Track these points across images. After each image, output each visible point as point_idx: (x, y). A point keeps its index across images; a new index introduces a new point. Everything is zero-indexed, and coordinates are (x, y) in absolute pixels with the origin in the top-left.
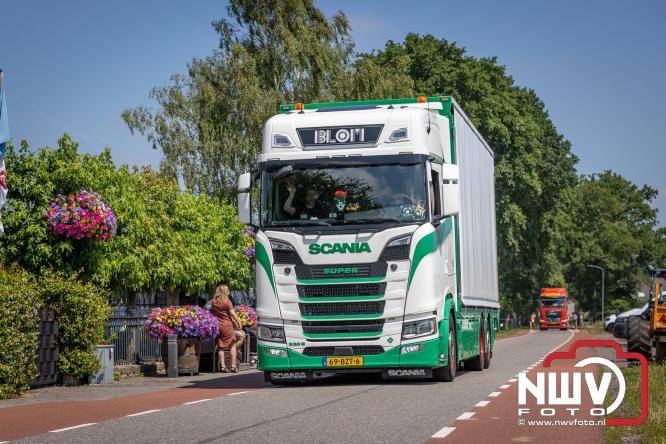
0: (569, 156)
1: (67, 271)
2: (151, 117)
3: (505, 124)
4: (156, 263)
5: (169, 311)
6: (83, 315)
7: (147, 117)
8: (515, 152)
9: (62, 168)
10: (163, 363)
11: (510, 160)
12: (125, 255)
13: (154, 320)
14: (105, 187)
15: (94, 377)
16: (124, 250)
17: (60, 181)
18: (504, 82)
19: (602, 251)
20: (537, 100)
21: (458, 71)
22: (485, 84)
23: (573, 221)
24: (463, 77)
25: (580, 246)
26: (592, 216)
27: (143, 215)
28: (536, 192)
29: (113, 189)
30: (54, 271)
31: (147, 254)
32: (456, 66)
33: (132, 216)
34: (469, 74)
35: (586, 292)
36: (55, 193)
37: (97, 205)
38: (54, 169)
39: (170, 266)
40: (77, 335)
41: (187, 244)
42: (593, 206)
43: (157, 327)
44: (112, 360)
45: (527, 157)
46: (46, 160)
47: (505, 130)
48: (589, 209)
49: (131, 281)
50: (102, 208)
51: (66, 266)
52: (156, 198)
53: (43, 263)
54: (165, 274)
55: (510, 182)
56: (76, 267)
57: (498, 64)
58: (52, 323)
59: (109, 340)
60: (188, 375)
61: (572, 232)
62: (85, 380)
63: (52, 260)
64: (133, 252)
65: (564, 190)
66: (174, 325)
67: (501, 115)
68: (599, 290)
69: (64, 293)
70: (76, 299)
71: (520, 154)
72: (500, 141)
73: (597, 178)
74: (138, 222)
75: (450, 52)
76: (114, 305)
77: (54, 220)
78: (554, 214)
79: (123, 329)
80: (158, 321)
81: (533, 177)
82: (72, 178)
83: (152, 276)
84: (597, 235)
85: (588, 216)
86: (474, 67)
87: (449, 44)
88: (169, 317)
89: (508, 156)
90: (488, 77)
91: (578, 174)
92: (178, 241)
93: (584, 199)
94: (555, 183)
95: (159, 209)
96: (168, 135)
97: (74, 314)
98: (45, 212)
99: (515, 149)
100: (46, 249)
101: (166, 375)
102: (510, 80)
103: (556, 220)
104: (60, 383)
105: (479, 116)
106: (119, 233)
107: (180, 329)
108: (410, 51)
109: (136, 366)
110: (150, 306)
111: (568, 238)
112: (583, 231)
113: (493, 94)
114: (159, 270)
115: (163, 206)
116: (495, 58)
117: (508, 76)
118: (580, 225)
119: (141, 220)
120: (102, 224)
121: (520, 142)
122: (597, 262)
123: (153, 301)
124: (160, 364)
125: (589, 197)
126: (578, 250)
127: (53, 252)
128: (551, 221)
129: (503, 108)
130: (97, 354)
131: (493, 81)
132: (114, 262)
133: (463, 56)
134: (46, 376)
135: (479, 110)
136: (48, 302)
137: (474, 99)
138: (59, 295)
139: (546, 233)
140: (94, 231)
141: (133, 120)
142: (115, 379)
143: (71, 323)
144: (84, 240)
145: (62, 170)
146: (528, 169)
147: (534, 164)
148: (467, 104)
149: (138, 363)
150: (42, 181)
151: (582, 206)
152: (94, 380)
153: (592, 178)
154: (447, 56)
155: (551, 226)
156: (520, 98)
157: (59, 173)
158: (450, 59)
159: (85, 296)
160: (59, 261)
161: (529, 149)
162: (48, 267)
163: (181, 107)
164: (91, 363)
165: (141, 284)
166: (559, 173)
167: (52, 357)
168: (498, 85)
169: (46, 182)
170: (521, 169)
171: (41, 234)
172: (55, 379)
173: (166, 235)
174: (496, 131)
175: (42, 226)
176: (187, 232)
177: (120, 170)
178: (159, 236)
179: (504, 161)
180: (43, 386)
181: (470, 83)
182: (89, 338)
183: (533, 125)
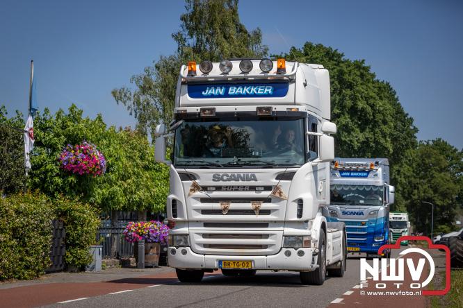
0: (412, 128)
1: (72, 196)
2: (130, 94)
3: (370, 105)
4: (132, 192)
5: (139, 224)
6: (82, 226)
7: (128, 95)
8: (375, 124)
9: (71, 127)
10: (134, 259)
11: (372, 129)
12: (111, 186)
13: (129, 230)
14: (99, 140)
15: (88, 267)
16: (110, 183)
17: (69, 136)
18: (369, 77)
19: (432, 192)
20: (391, 89)
21: (338, 68)
22: (357, 78)
23: (413, 171)
24: (341, 73)
25: (418, 189)
26: (426, 168)
27: (124, 160)
28: (389, 151)
29: (105, 141)
30: (64, 195)
31: (126, 185)
32: (338, 65)
33: (117, 160)
34: (346, 70)
35: (421, 220)
36: (66, 143)
37: (93, 152)
38: (66, 127)
39: (141, 194)
40: (78, 238)
41: (153, 180)
42: (427, 162)
43: (131, 235)
44: (101, 256)
45: (383, 127)
46: (60, 121)
47: (369, 109)
48: (425, 164)
49: (114, 204)
50: (97, 154)
51: (71, 192)
52: (133, 149)
53: (56, 190)
54: (137, 199)
55: (372, 144)
56: (78, 193)
57: (365, 65)
58: (62, 230)
59: (99, 242)
60: (152, 267)
61: (413, 179)
62: (82, 269)
63: (63, 188)
64: (117, 184)
65: (408, 150)
66: (143, 234)
67: (367, 99)
68: (430, 219)
69: (70, 210)
70: (78, 214)
71: (379, 126)
72: (365, 116)
73: (431, 143)
74: (121, 164)
75: (333, 55)
76: (103, 219)
77: (65, 161)
78: (400, 167)
79: (109, 235)
80: (132, 231)
81: (387, 141)
82: (77, 134)
83: (129, 200)
84: (429, 181)
85: (423, 168)
86: (349, 66)
87: (334, 50)
88: (139, 229)
89: (371, 126)
90: (358, 73)
91: (418, 140)
92: (147, 177)
93: (422, 156)
94: (402, 145)
95: (135, 155)
96: (141, 107)
97: (76, 224)
98: (59, 156)
99: (376, 122)
100: (59, 180)
101: (136, 267)
102: (373, 76)
103: (402, 170)
104: (65, 270)
105: (352, 99)
106: (108, 171)
107: (147, 237)
108: (306, 54)
109: (117, 260)
110: (127, 220)
111: (410, 182)
112: (420, 178)
113: (362, 84)
114: (134, 196)
115: (138, 154)
116: (363, 61)
117: (372, 72)
118: (418, 174)
119: (122, 163)
120: (96, 165)
121: (379, 117)
122: (429, 199)
123: (129, 218)
124: (132, 260)
125: (424, 156)
126: (416, 191)
127: (64, 182)
128: (399, 171)
129: (368, 94)
130: (91, 251)
131: (362, 76)
132: (104, 190)
133: (342, 59)
134: (56, 266)
135: (352, 95)
136: (59, 216)
137: (348, 88)
138: (67, 211)
139: (395, 179)
140: (91, 169)
141: (119, 96)
142: (103, 269)
143: (74, 230)
144: (84, 175)
145: (71, 128)
146: (384, 136)
147: (388, 132)
148: (344, 91)
149: (118, 258)
150: (57, 135)
151: (420, 162)
152: (88, 269)
153: (428, 143)
154: (331, 59)
155: (398, 174)
156: (380, 88)
157: (69, 130)
158: (333, 60)
159: (84, 213)
160: (67, 189)
161: (385, 122)
162: (59, 192)
163: (150, 88)
164: (87, 258)
165: (122, 205)
166: (405, 139)
167: (61, 253)
168: (365, 79)
169: (60, 136)
170: (379, 136)
171: (56, 170)
172: (62, 268)
173: (139, 174)
174: (363, 110)
175: (56, 165)
176: (153, 172)
177: (110, 129)
178: (134, 174)
179: (367, 130)
180: (54, 272)
181: (346, 76)
182: (85, 240)
183: (388, 106)
